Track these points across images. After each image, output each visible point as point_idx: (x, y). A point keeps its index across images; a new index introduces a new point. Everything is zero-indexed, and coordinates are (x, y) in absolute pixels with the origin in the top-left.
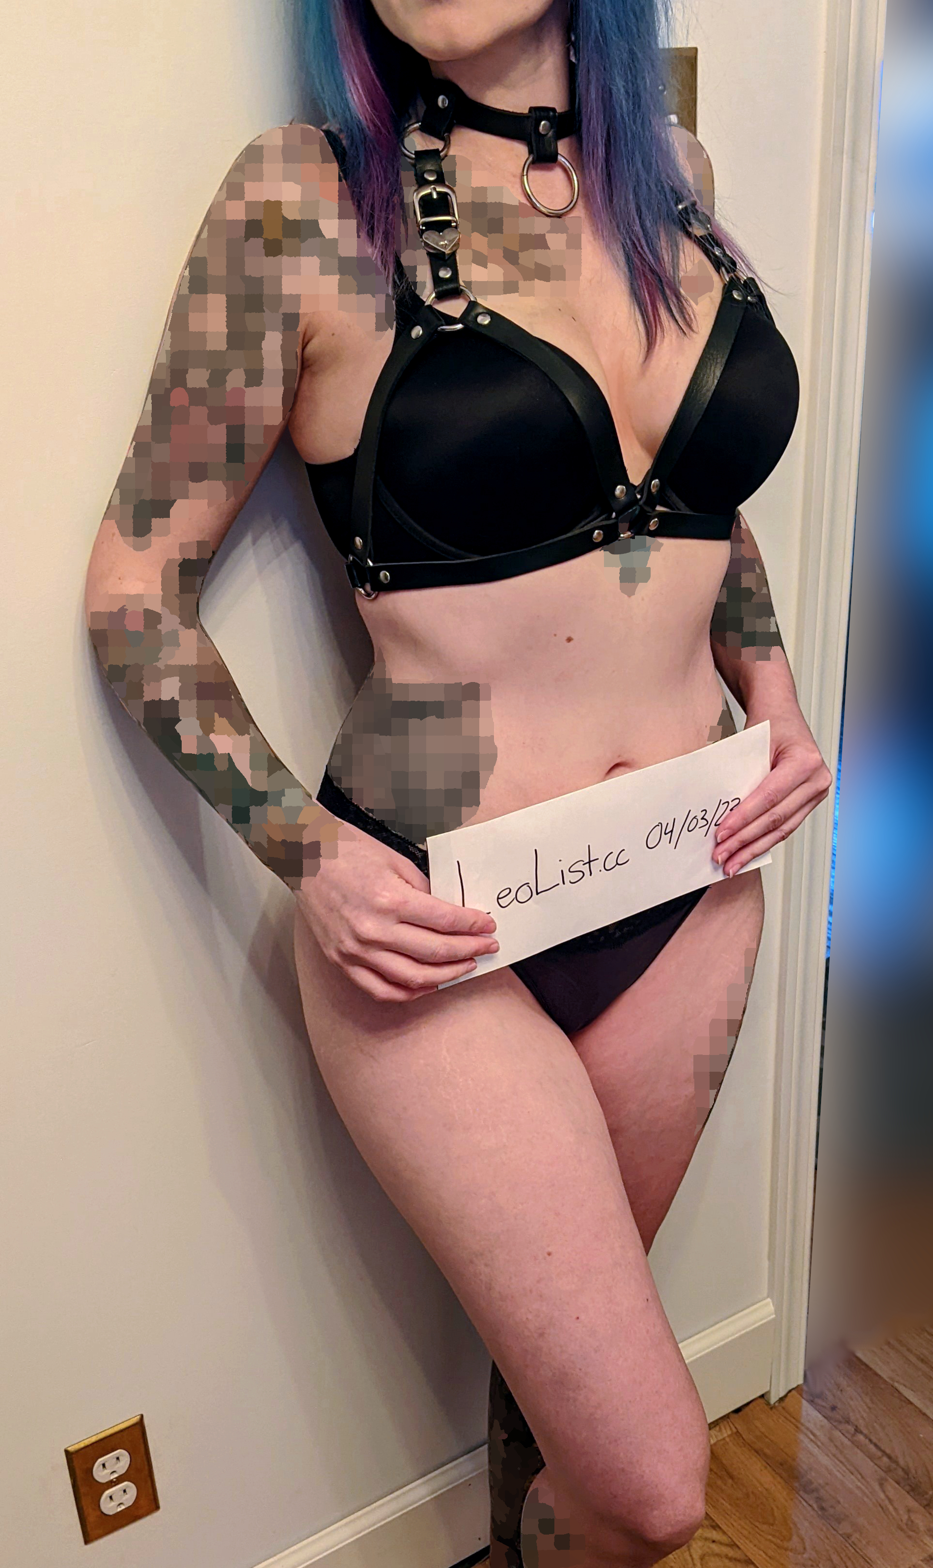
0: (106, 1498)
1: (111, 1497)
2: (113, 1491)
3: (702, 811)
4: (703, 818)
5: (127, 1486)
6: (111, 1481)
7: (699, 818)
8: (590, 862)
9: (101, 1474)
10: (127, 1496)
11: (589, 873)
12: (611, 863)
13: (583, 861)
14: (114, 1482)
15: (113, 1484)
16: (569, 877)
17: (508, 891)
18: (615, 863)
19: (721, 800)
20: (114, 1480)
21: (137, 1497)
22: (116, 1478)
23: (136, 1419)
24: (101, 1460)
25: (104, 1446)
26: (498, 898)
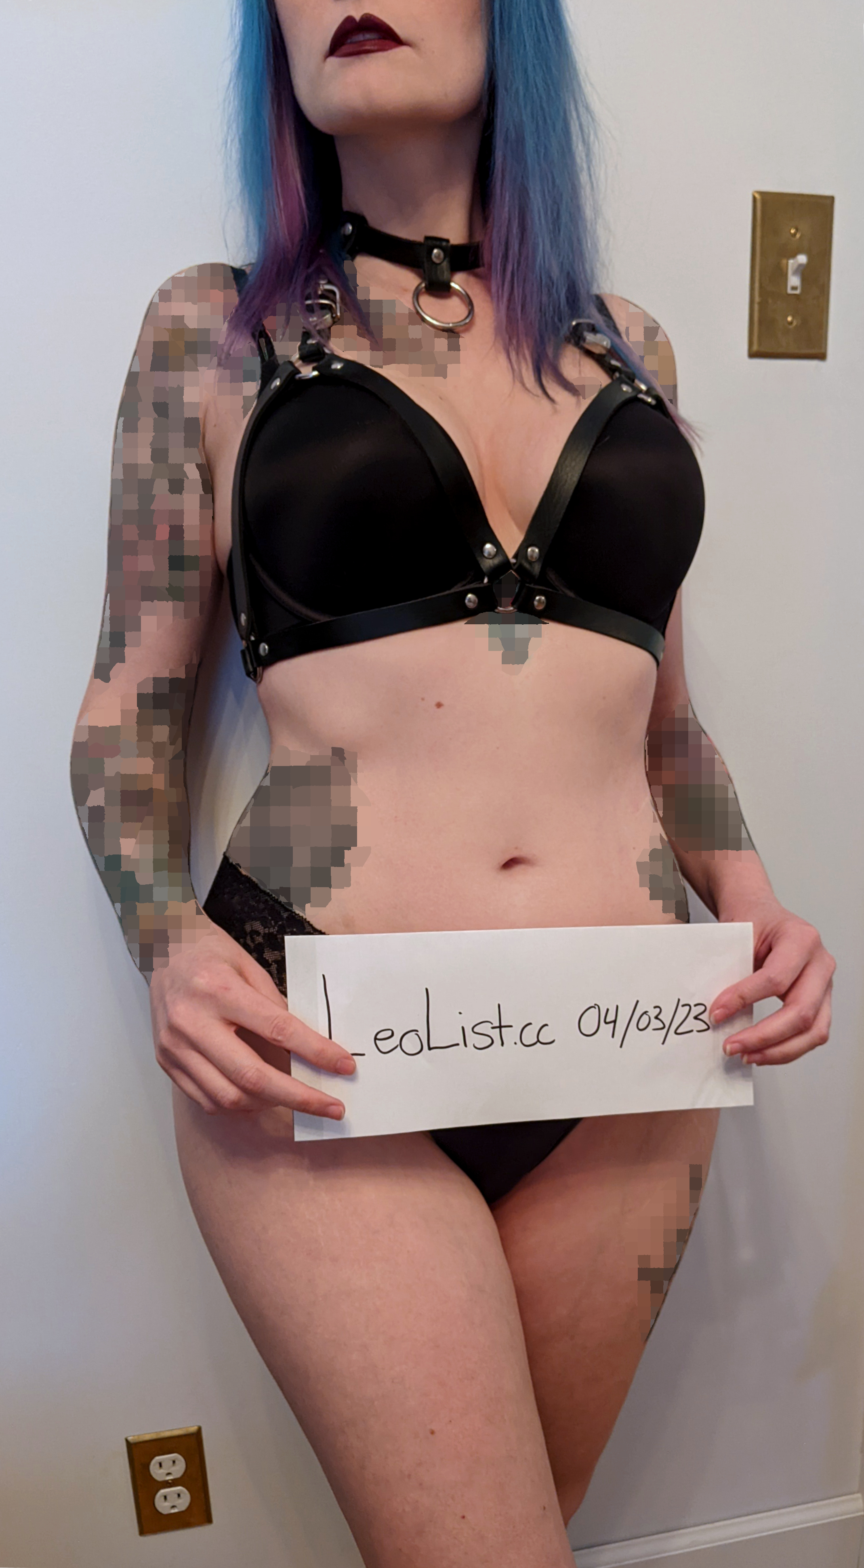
0: (161, 1496)
1: (165, 1497)
2: (167, 1492)
3: (655, 1007)
4: (656, 1018)
5: (181, 1491)
6: (167, 1482)
7: (653, 1015)
8: (500, 1027)
9: (157, 1473)
10: (180, 1501)
11: (500, 1042)
12: (530, 1036)
13: (492, 1024)
14: (170, 1483)
15: (168, 1485)
16: (471, 1038)
17: (389, 1033)
18: (536, 1040)
19: (679, 1000)
20: (170, 1481)
21: (190, 1504)
22: (171, 1480)
23: (193, 1429)
24: (158, 1458)
25: (163, 1445)
26: (376, 1039)
